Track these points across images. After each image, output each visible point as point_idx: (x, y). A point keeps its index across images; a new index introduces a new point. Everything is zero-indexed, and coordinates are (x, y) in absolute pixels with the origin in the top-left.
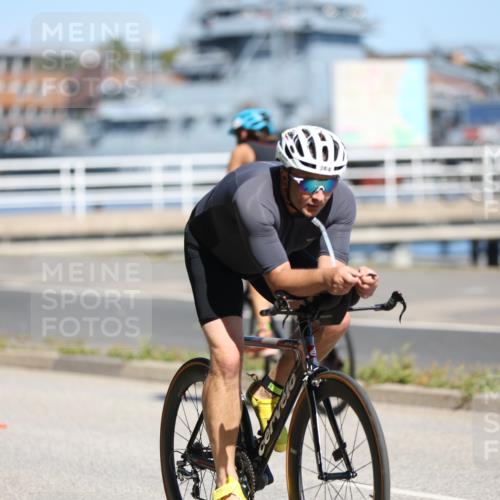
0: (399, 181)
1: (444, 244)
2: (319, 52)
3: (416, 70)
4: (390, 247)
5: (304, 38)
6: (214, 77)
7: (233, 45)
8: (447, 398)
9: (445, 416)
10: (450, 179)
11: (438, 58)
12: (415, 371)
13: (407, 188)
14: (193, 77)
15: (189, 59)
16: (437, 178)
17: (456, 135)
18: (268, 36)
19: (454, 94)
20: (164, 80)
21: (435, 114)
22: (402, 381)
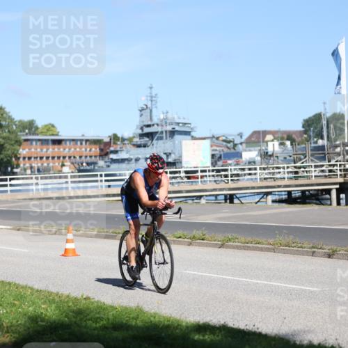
0: (202, 177)
1: (216, 196)
2: (177, 137)
3: (207, 142)
4: (200, 197)
5: (173, 133)
6: (145, 146)
7: (151, 136)
8: (216, 244)
9: (216, 250)
10: (217, 176)
11: (214, 138)
12: (207, 236)
13: (205, 179)
14: (139, 146)
15: (137, 140)
16: (213, 176)
17: (220, 163)
18: (162, 132)
19: (219, 150)
20: (129, 147)
21: (213, 156)
22: (203, 240)
